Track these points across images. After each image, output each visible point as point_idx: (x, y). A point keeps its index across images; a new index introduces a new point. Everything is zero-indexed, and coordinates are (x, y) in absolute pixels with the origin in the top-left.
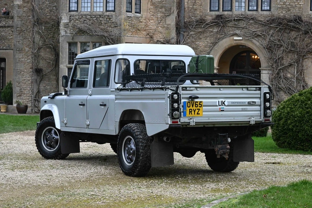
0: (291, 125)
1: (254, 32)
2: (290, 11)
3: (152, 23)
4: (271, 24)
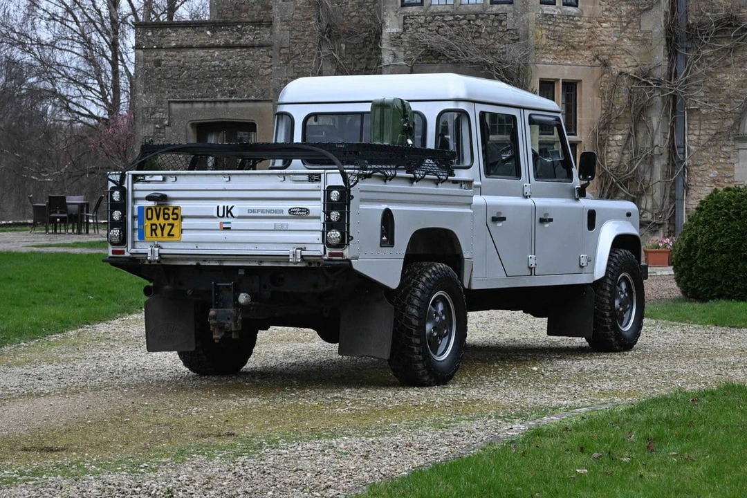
3: (607, 30)
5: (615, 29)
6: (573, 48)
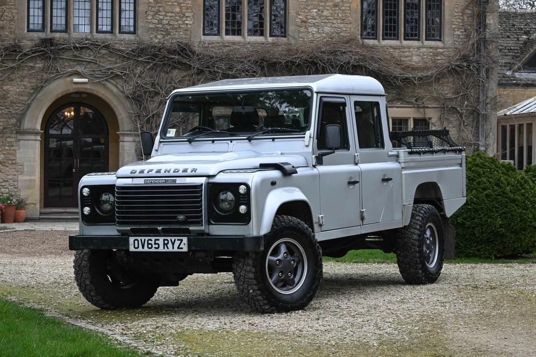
1: (109, 69)
4: (139, 56)
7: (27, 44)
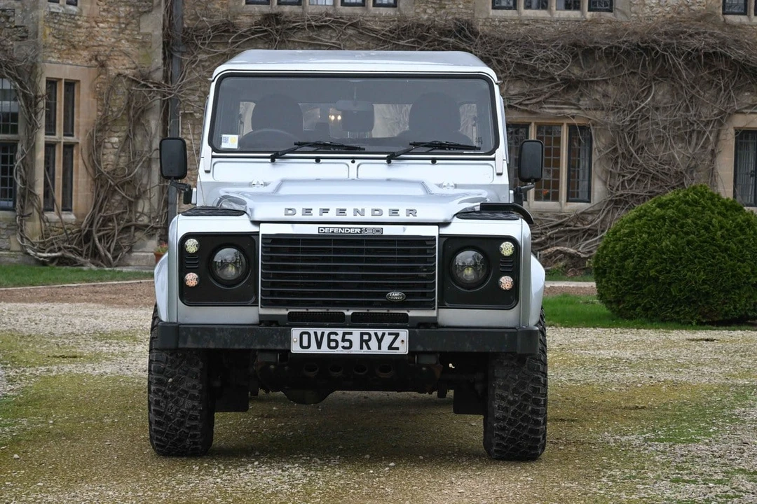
0: (653, 268)
2: (445, 8)
3: (105, 30)
4: (399, 39)
5: (113, 30)
6: (74, 47)
7: (245, 22)
